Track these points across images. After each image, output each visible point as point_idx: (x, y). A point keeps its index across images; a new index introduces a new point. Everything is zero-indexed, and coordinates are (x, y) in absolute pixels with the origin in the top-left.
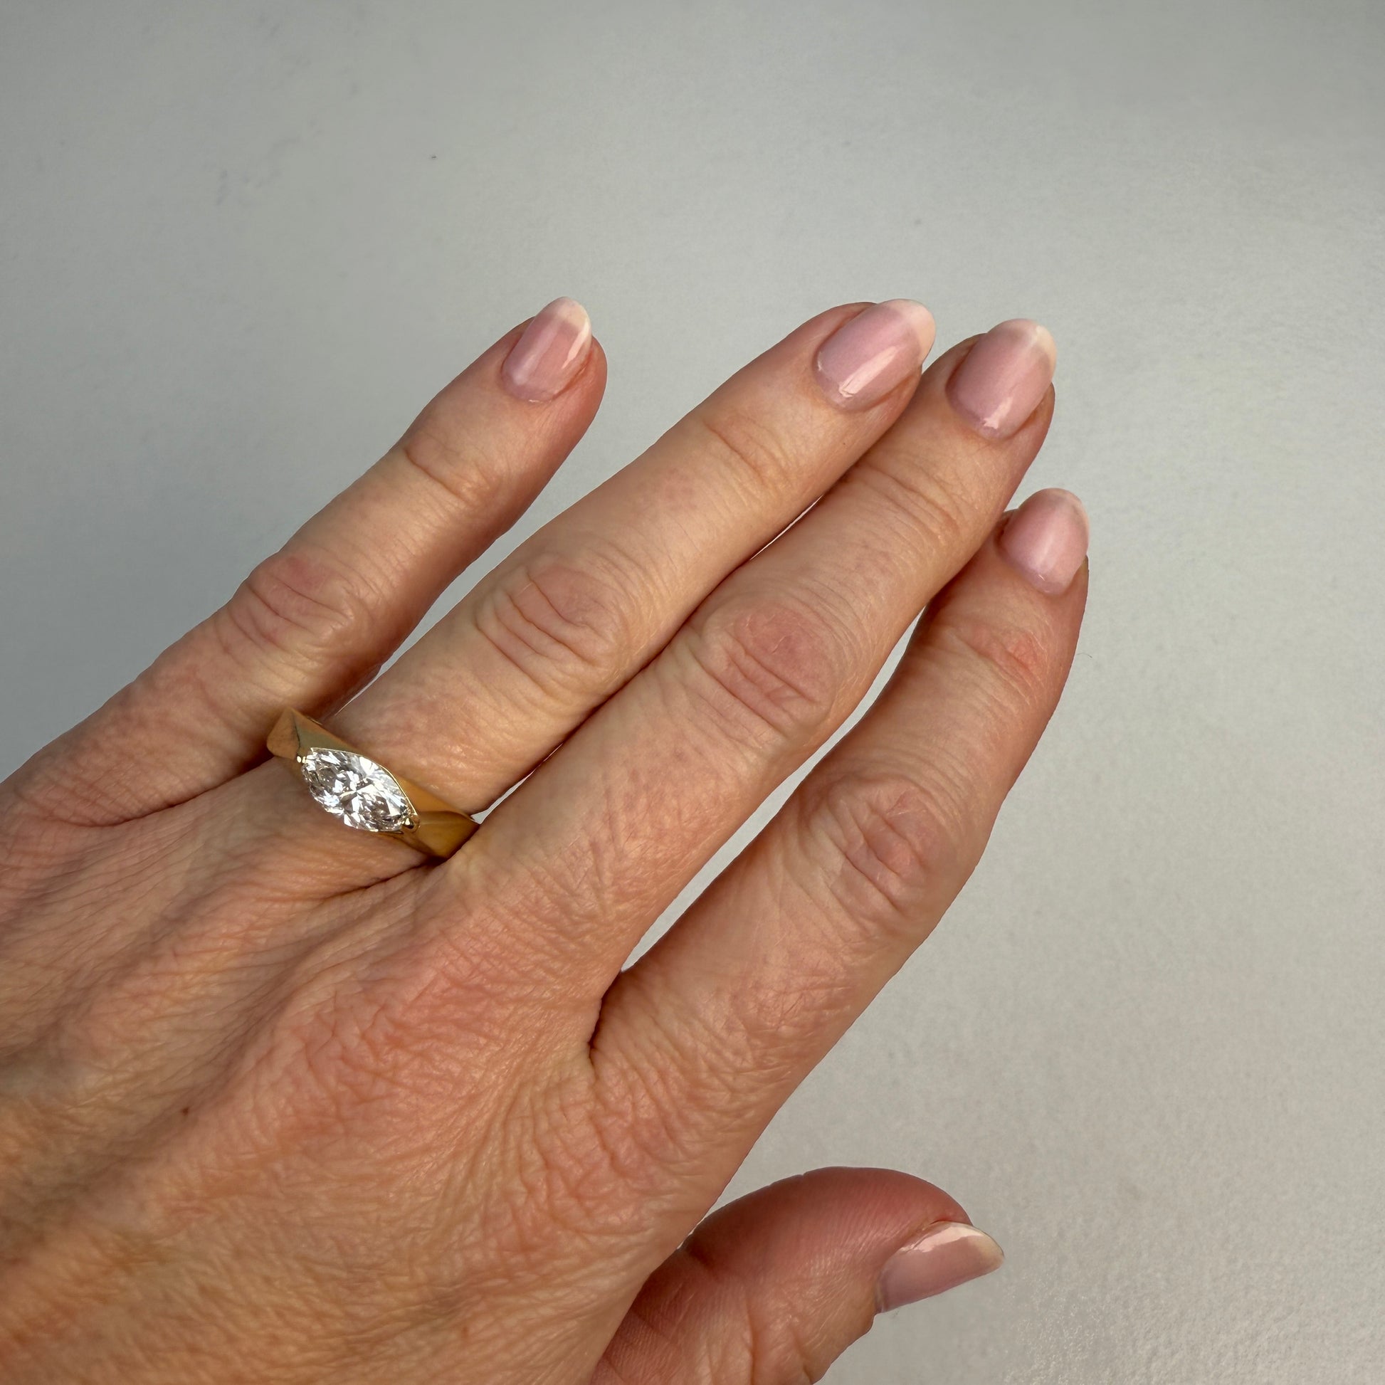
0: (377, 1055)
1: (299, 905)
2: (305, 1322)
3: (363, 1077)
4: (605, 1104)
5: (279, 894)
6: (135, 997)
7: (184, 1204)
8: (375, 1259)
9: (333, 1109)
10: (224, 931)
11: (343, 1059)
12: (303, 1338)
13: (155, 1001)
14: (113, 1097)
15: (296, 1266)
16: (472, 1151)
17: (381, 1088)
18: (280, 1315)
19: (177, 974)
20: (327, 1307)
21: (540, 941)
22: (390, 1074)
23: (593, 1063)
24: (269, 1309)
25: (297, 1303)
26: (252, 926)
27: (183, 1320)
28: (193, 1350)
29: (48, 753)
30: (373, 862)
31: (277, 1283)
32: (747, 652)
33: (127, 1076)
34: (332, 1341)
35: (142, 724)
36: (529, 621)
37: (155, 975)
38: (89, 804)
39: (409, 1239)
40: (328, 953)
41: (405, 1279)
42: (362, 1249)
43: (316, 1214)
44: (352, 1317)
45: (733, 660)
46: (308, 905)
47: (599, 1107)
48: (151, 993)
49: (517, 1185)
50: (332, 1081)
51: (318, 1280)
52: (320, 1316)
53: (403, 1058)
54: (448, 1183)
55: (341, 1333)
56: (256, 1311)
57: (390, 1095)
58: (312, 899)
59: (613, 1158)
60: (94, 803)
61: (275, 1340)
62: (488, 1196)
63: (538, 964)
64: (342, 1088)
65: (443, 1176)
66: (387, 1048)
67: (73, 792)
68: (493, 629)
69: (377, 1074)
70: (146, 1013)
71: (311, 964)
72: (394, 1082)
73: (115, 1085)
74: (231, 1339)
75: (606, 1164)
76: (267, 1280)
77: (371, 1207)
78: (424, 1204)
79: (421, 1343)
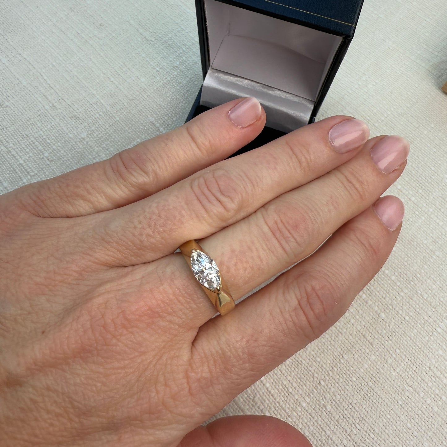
0: (116, 329)
3: (109, 336)
4: (192, 368)
9: (95, 345)
11: (104, 327)
12: (62, 426)
15: (67, 399)
17: (114, 341)
18: (56, 416)
21: (183, 301)
23: (192, 352)
30: (133, 258)
32: (282, 221)
36: (210, 191)
40: (108, 286)
45: (276, 223)
47: (190, 368)
50: (97, 334)
57: (116, 345)
58: (107, 266)
59: (190, 389)
63: (181, 310)
66: (120, 327)
68: (196, 189)
71: (102, 289)
72: (119, 340)
75: (187, 390)
77: (99, 384)
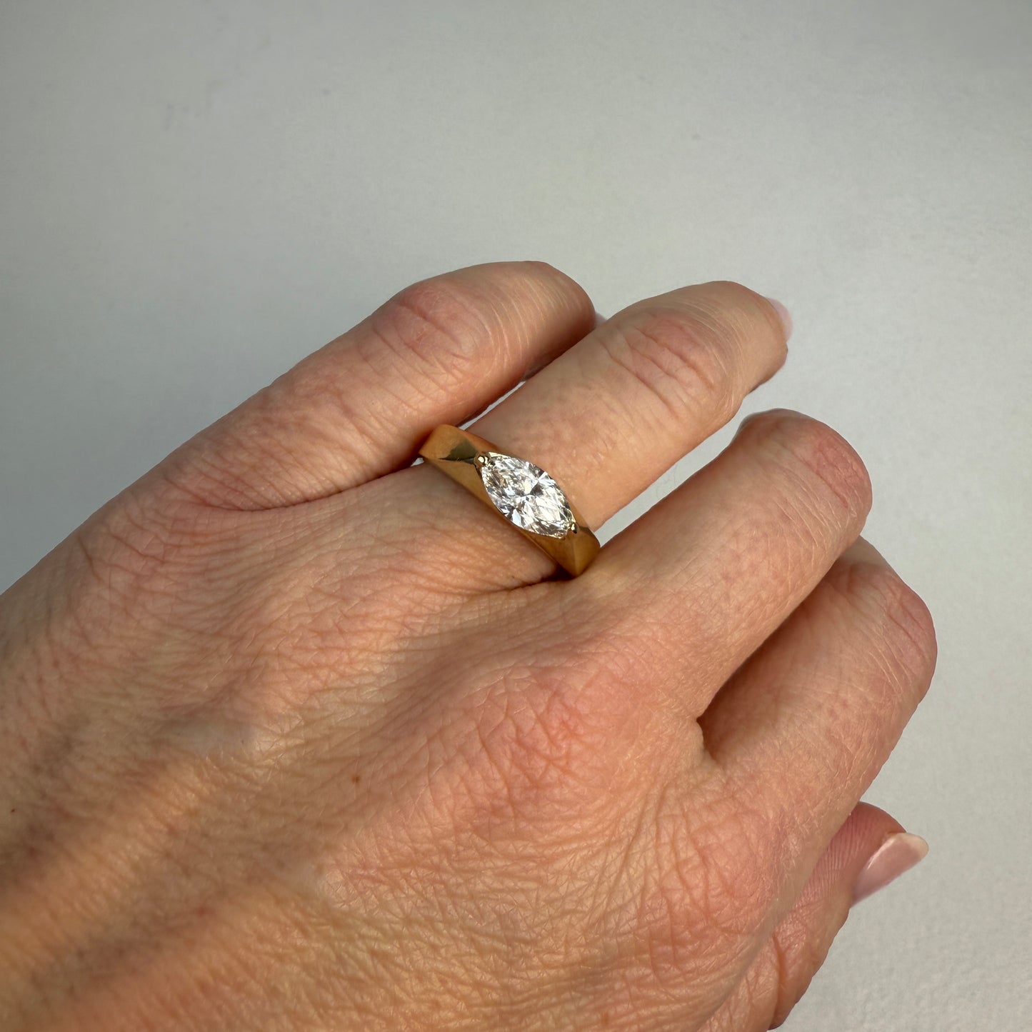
0: (552, 741)
1: (450, 600)
2: (465, 990)
5: (434, 585)
6: (305, 668)
7: (360, 872)
8: (534, 935)
9: (505, 791)
10: (388, 614)
12: (461, 1006)
13: (323, 673)
14: (286, 760)
16: (625, 842)
17: (554, 774)
18: (443, 982)
19: (342, 649)
20: (487, 978)
22: (562, 763)
24: (434, 976)
25: (460, 972)
26: (410, 613)
27: (355, 982)
28: (361, 1009)
29: (192, 446)
31: (443, 951)
33: (298, 742)
34: (487, 1010)
35: (283, 426)
37: (322, 650)
38: (237, 493)
39: (566, 920)
41: (560, 958)
42: (522, 925)
43: (480, 887)
44: (506, 988)
46: (458, 600)
48: (319, 666)
49: (673, 882)
50: (507, 764)
51: (481, 952)
52: (478, 985)
53: (576, 748)
54: (603, 869)
55: (496, 1004)
56: (421, 976)
57: (561, 783)
58: (462, 595)
60: (242, 493)
61: (436, 1006)
62: (644, 890)
64: (515, 771)
65: (598, 863)
67: (221, 483)
69: (550, 761)
70: (316, 684)
72: (566, 771)
73: (288, 749)
74: (396, 1002)
76: (434, 948)
78: (579, 889)
79: (566, 1020)
